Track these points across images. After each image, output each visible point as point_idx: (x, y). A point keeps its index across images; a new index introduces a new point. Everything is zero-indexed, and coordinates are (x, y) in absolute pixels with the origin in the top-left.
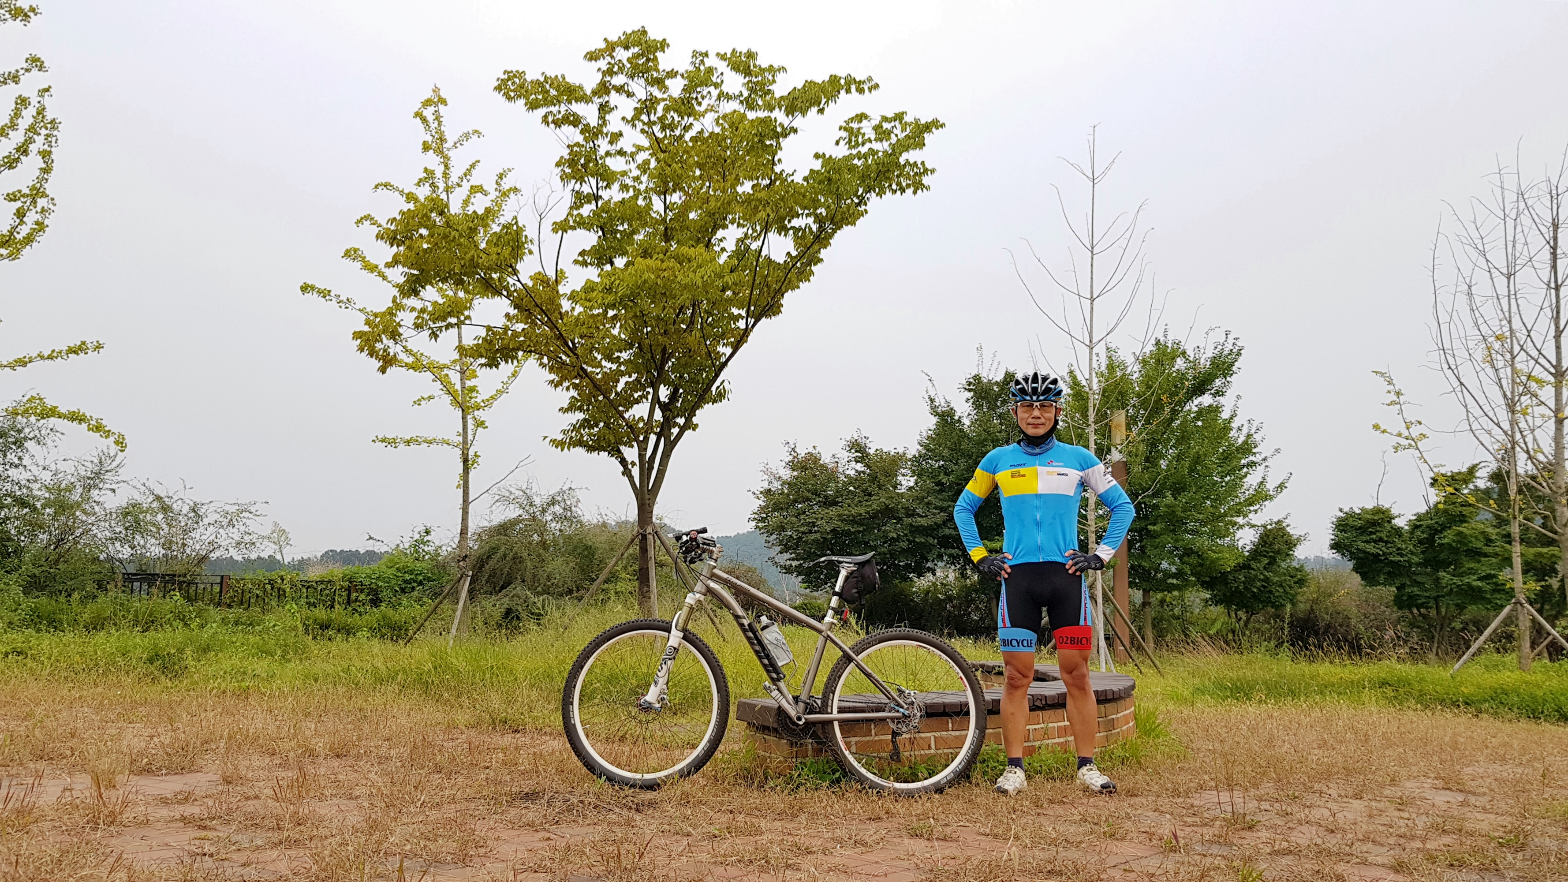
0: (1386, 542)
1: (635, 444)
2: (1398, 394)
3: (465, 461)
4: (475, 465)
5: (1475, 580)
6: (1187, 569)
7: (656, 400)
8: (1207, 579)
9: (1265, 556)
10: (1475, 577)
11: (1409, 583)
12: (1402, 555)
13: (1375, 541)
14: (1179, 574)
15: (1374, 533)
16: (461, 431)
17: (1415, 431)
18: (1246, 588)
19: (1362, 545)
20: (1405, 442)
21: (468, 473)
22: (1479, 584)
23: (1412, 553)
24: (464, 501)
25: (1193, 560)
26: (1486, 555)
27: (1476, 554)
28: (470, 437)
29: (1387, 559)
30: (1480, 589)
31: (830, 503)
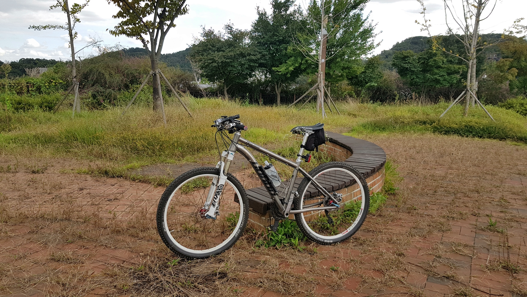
0: (410, 63)
1: (148, 33)
2: (424, 9)
3: (71, 35)
4: (76, 37)
5: (438, 77)
6: (345, 74)
7: (156, 14)
8: (351, 77)
9: (371, 68)
10: (438, 76)
11: (415, 78)
12: (415, 68)
13: (407, 63)
14: (342, 76)
15: (407, 60)
16: (68, 22)
17: (428, 23)
18: (363, 80)
19: (402, 65)
20: (425, 28)
21: (73, 41)
22: (440, 78)
23: (418, 67)
24: (72, 53)
25: (347, 71)
26: (442, 68)
27: (438, 67)
28: (72, 26)
29: (410, 69)
30: (439, 79)
31: (219, 50)
